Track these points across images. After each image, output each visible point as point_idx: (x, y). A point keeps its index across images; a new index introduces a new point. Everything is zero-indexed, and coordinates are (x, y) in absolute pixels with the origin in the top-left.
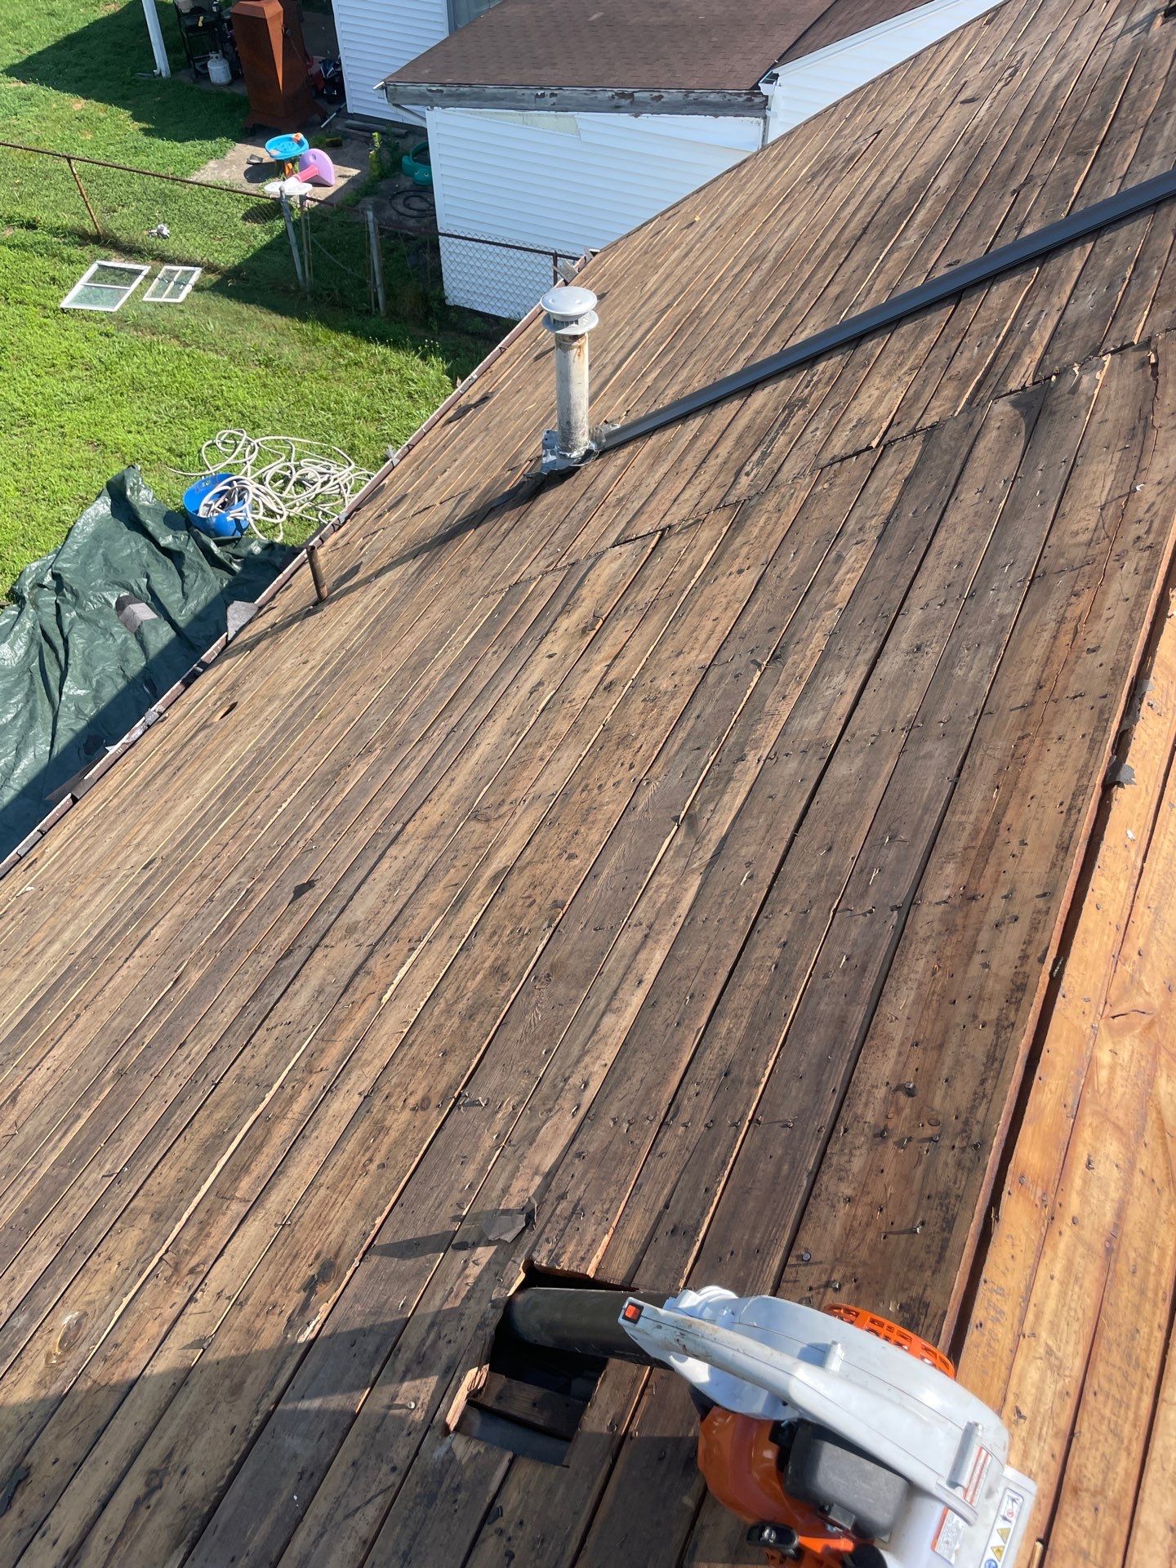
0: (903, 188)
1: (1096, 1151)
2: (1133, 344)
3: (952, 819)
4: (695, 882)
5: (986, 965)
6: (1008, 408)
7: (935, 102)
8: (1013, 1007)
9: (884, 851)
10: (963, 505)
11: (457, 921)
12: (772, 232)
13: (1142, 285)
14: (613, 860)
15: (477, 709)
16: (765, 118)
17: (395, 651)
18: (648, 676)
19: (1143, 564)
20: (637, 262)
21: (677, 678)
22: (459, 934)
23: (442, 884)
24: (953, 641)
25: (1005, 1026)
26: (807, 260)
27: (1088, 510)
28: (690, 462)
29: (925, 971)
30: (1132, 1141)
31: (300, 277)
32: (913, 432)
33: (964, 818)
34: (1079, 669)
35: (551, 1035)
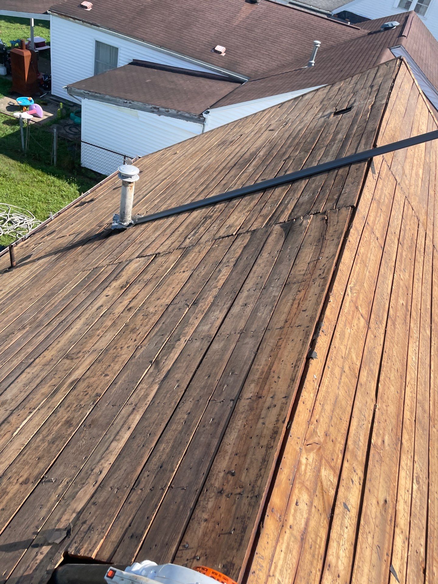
0: (248, 153)
1: (299, 498)
2: (320, 212)
3: (254, 367)
4: (156, 387)
5: (264, 423)
6: (279, 228)
7: (260, 129)
8: (273, 440)
9: (229, 378)
10: (263, 257)
11: (53, 401)
12: (204, 161)
13: (324, 194)
14: (123, 377)
15: (74, 314)
16: (204, 125)
17: (42, 289)
18: (145, 306)
19: (321, 283)
20: (155, 163)
21: (156, 308)
22: (53, 406)
23: (48, 385)
24: (258, 303)
25: (269, 447)
26: (215, 171)
27: (304, 264)
28: (169, 232)
29: (241, 425)
30: (312, 494)
31: (23, 147)
32: (248, 232)
33: (258, 367)
34: (300, 317)
35: (88, 450)
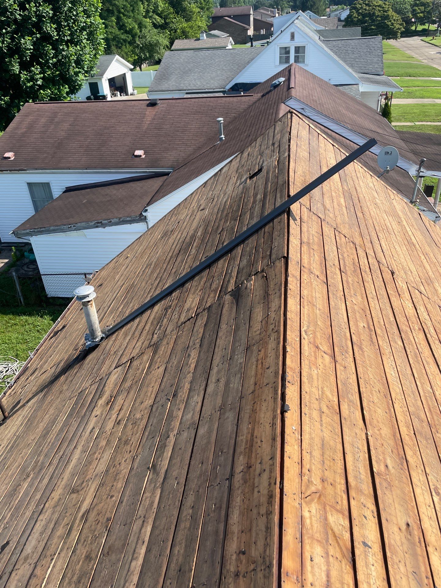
0: (188, 237)
2: (259, 271)
3: (239, 439)
4: (159, 492)
6: (229, 297)
7: (193, 211)
9: (220, 458)
10: (223, 330)
11: (69, 540)
13: (258, 254)
14: (128, 493)
15: (70, 445)
16: (146, 222)
17: (36, 431)
18: (132, 414)
19: (276, 337)
20: (111, 272)
21: (142, 413)
22: (70, 546)
23: (62, 526)
24: (228, 375)
26: (164, 263)
27: (258, 324)
28: (137, 334)
32: (204, 310)
35: (112, 578)
